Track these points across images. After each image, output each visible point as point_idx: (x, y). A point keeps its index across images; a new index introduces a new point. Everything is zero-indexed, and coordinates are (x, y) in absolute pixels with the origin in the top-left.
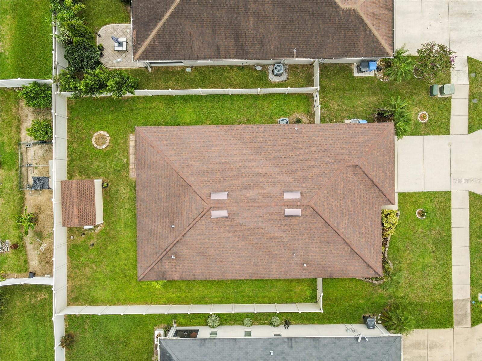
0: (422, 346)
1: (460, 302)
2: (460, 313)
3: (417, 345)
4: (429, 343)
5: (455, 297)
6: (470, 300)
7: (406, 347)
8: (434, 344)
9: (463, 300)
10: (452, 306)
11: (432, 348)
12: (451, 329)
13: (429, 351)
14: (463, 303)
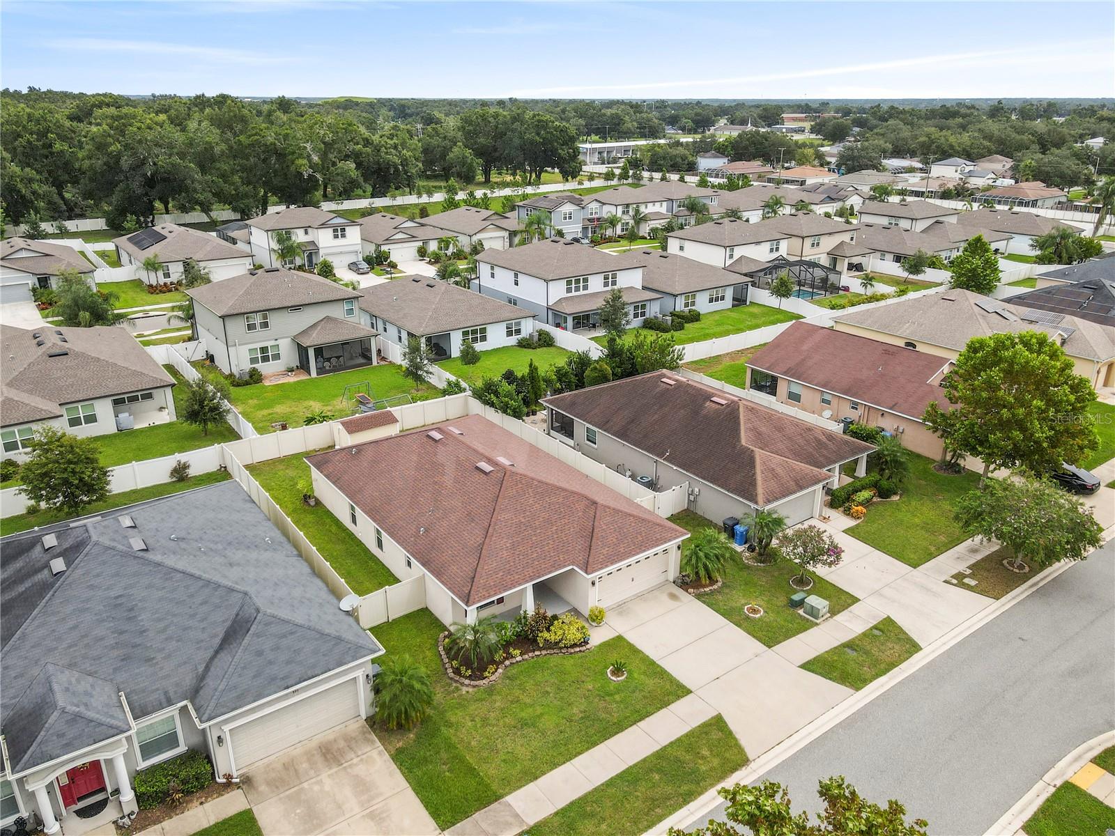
0: (364, 797)
1: (507, 813)
2: (484, 826)
3: (363, 787)
4: (380, 805)
5: (509, 799)
6: (525, 828)
7: (349, 770)
8: (384, 815)
9: (517, 816)
10: (489, 804)
11: (372, 816)
12: (436, 829)
13: (359, 816)
14: (510, 819)
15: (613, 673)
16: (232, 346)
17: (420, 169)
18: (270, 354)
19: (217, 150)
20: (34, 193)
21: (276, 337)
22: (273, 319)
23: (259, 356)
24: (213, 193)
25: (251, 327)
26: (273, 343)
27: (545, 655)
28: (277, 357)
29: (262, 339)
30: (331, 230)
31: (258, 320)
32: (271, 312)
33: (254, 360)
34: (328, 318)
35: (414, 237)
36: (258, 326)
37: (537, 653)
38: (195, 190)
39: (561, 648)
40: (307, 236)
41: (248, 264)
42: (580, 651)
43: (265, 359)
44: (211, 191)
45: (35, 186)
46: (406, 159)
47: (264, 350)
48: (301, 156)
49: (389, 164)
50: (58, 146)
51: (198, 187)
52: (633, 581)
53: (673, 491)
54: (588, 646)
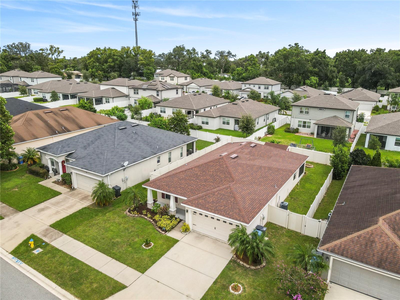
16: (293, 117)
18: (306, 125)
21: (310, 119)
22: (311, 111)
23: (302, 124)
25: (301, 112)
26: (309, 121)
28: (309, 127)
29: (304, 118)
31: (305, 110)
32: (311, 108)
33: (299, 126)
34: (335, 117)
36: (304, 112)
37: (151, 221)
41: (374, 105)
42: (159, 232)
43: (304, 126)
47: (305, 122)
52: (215, 229)
53: (319, 221)
54: (163, 232)
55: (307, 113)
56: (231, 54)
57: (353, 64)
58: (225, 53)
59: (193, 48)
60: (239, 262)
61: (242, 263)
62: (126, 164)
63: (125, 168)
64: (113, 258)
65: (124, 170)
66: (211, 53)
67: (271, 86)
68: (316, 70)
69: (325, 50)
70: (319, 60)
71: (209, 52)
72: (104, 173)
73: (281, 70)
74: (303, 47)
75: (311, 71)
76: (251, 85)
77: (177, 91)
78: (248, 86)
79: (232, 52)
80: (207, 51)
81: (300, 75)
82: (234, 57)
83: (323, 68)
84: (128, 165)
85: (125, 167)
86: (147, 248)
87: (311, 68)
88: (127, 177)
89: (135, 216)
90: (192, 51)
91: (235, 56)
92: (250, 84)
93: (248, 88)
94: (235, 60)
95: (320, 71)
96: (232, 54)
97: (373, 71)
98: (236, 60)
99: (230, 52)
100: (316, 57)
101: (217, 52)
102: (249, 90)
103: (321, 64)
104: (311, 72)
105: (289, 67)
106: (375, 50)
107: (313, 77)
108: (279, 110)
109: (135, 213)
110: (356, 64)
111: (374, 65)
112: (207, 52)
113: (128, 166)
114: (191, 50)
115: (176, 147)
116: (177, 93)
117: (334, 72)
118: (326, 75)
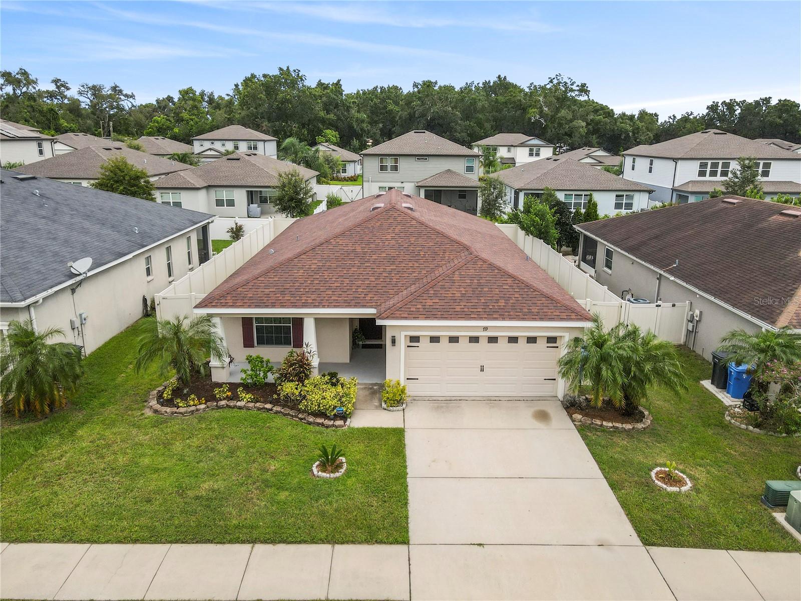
15: (323, 467)
16: (366, 181)
17: (649, 137)
19: (480, 104)
20: (362, 130)
21: (402, 181)
22: (403, 164)
24: (468, 133)
25: (383, 168)
26: (399, 185)
27: (277, 412)
29: (391, 180)
30: (527, 149)
31: (389, 163)
32: (401, 158)
34: (449, 171)
35: (601, 163)
36: (389, 168)
37: (268, 406)
38: (456, 131)
39: (300, 411)
40: (509, 154)
42: (323, 425)
44: (467, 132)
45: (365, 125)
46: (638, 128)
48: (535, 107)
49: (621, 131)
50: (391, 107)
51: (458, 128)
52: (482, 370)
53: (657, 306)
54: (339, 422)
55: (395, 168)
56: (121, 91)
57: (388, 109)
58: (106, 90)
59: (21, 69)
60: (602, 425)
61: (610, 424)
62: (82, 265)
63: (79, 284)
64: (253, 541)
65: (73, 291)
66: (68, 89)
67: (263, 142)
68: (331, 116)
69: (339, 81)
70: (334, 99)
71: (62, 85)
72: (19, 296)
73: (262, 117)
74: (299, 71)
75: (323, 118)
76: (216, 142)
77: (40, 145)
78: (207, 145)
79: (121, 88)
80: (56, 81)
81: (304, 127)
82: (131, 100)
83: (342, 113)
84: (89, 270)
85: (78, 278)
86: (337, 475)
87: (322, 114)
88: (83, 316)
89: (197, 410)
90: (19, 76)
91: (132, 96)
92: (213, 141)
93: (210, 149)
94: (133, 106)
95: (339, 119)
96: (124, 92)
97: (429, 119)
98: (135, 107)
99: (118, 87)
100: (327, 93)
101: (83, 86)
102: (213, 153)
103: (337, 106)
104: (323, 121)
105: (279, 109)
106: (421, 83)
107: (328, 131)
108: (317, 176)
109: (192, 403)
110: (392, 110)
111: (430, 108)
112: (56, 85)
113: (89, 274)
114: (17, 74)
115: (181, 230)
116: (41, 152)
117: (363, 121)
118: (351, 127)
